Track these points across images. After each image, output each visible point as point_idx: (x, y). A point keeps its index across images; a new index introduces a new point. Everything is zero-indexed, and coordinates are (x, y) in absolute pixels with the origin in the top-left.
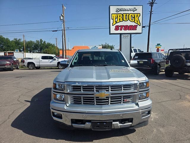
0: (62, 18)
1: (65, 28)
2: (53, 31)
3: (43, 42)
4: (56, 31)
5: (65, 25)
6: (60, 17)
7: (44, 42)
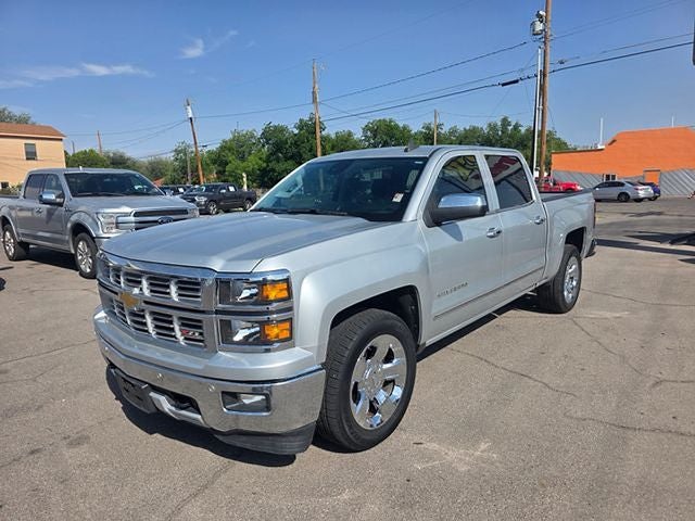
0: (539, 27)
1: (548, 66)
2: (504, 85)
3: (510, 128)
4: (516, 82)
5: (548, 51)
6: (533, 24)
7: (516, 127)
